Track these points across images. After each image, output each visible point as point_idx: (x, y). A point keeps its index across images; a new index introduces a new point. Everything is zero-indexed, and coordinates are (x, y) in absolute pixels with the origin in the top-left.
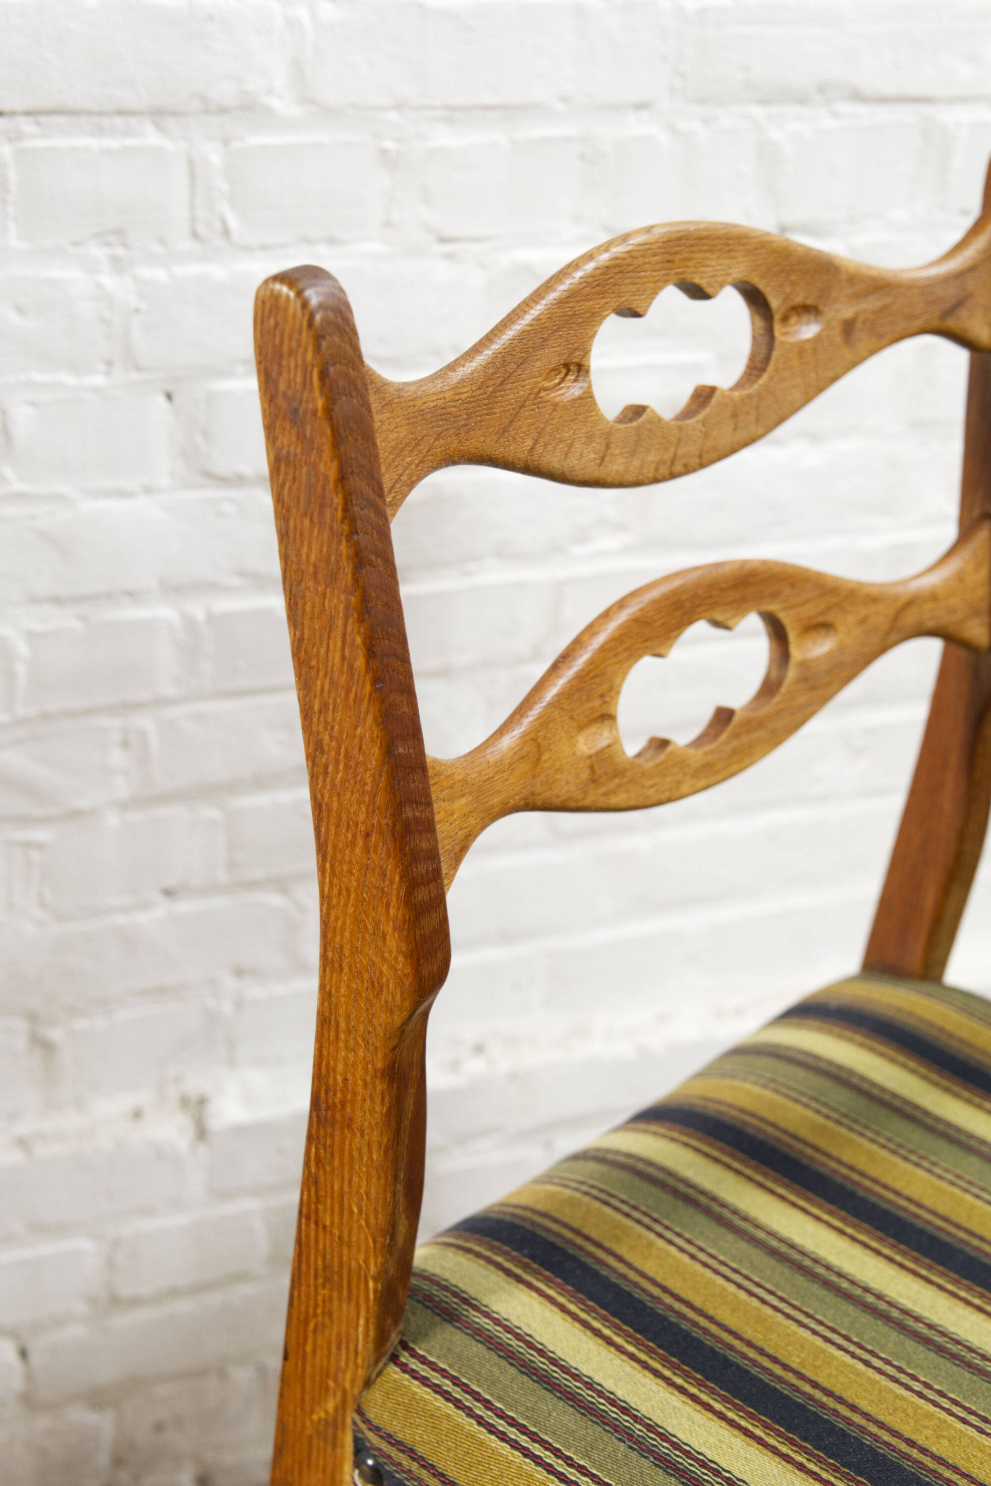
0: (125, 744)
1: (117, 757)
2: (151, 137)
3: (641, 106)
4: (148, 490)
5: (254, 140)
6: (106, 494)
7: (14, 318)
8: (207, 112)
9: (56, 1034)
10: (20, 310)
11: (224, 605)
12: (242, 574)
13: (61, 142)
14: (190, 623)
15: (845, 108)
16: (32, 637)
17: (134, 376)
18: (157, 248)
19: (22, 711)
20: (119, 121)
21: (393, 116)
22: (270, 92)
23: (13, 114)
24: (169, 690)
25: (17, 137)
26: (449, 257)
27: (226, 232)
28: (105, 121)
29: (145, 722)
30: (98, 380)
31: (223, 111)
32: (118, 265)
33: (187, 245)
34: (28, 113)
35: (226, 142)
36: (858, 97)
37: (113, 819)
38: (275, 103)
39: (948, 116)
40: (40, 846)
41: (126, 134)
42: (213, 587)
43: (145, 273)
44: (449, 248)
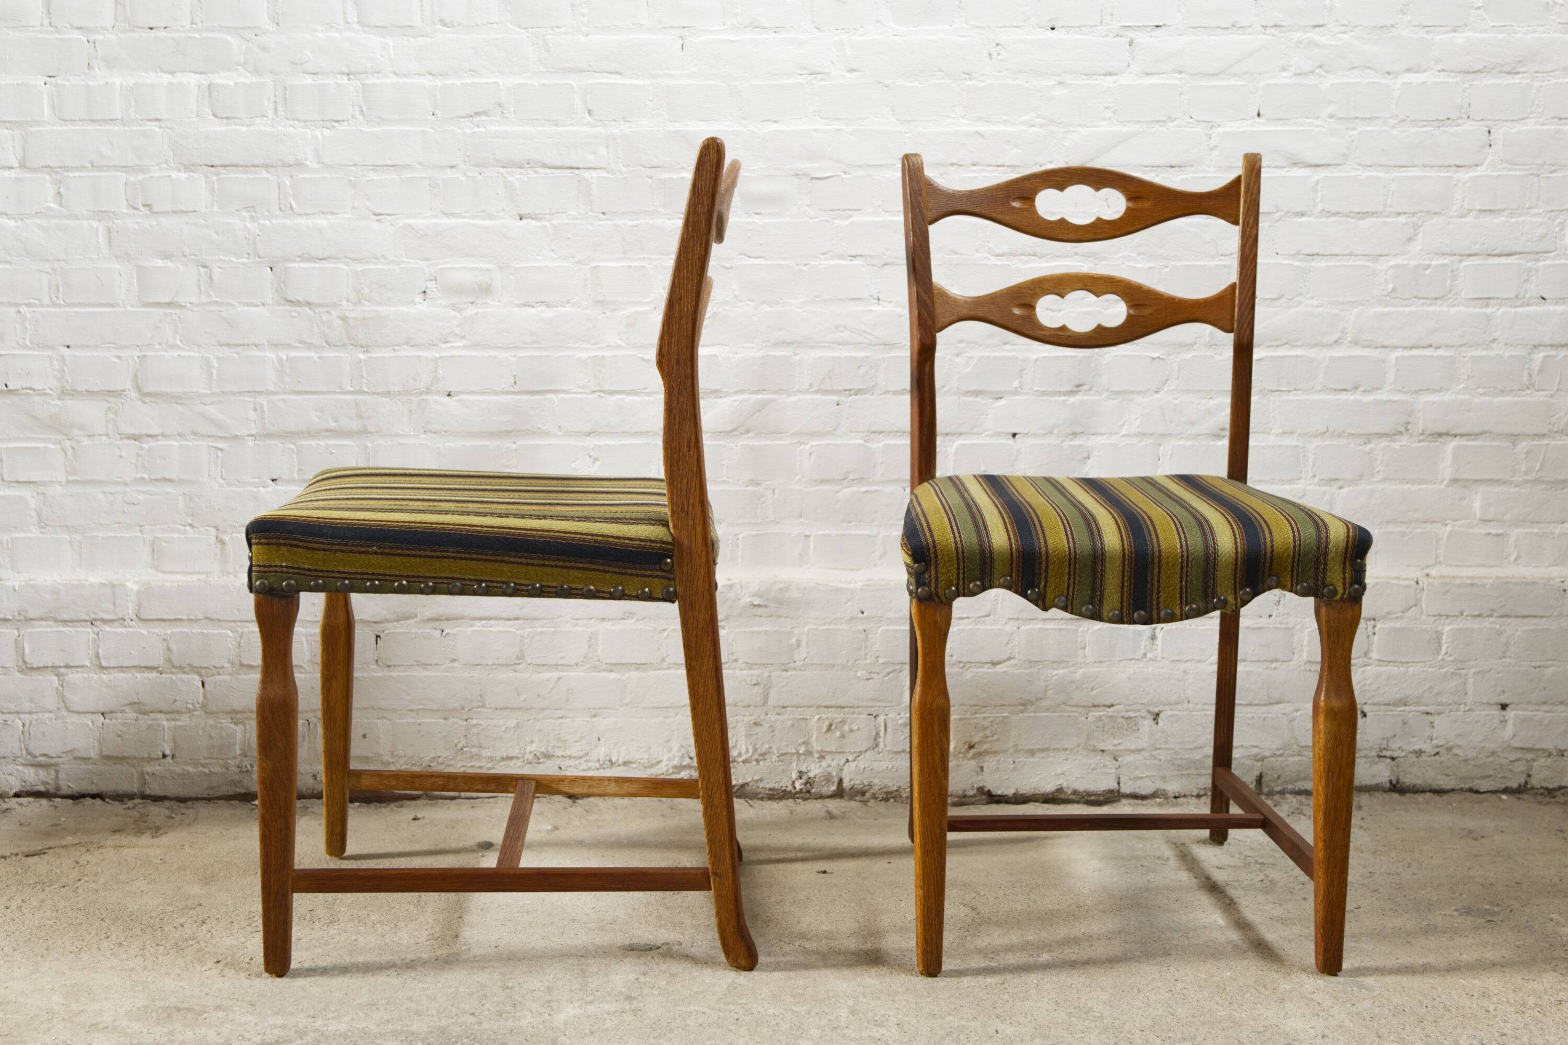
0: (255, 410)
1: (252, 414)
2: (264, 174)
3: (452, 167)
4: (263, 305)
5: (301, 176)
6: (248, 305)
7: (215, 236)
8: (284, 166)
9: (226, 538)
10: (217, 234)
11: (293, 354)
12: (300, 342)
13: (233, 176)
14: (280, 360)
15: (541, 170)
16: (218, 358)
17: (258, 260)
18: (266, 213)
19: (214, 390)
20: (253, 169)
21: (353, 168)
22: (306, 159)
23: (217, 166)
24: (272, 388)
25: (218, 174)
26: (378, 220)
27: (292, 208)
28: (248, 169)
29: (263, 400)
30: (245, 260)
31: (290, 166)
32: (253, 219)
33: (278, 212)
34: (222, 166)
35: (291, 177)
36: (544, 166)
37: (250, 442)
38: (308, 163)
39: (587, 174)
40: (221, 450)
41: (255, 173)
42: (289, 346)
43: (262, 222)
44: (379, 217)
